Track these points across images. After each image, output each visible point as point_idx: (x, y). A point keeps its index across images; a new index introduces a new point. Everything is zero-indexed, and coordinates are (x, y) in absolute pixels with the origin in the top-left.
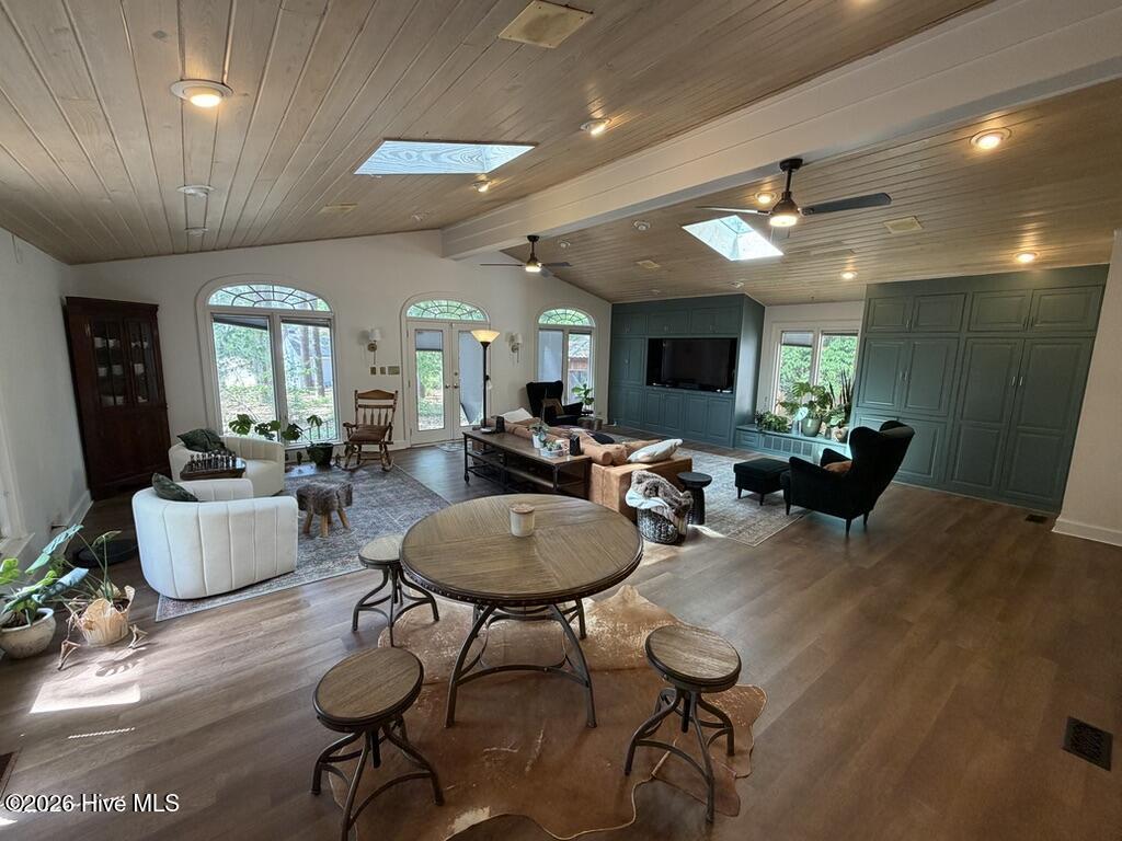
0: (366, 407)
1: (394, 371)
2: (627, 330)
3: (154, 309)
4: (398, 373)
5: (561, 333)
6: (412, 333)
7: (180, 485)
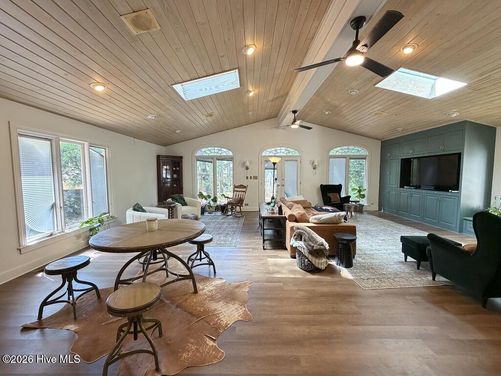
0: (237, 191)
1: (256, 178)
2: (389, 155)
3: (182, 157)
4: (257, 179)
5: (344, 159)
6: (263, 162)
7: (143, 207)
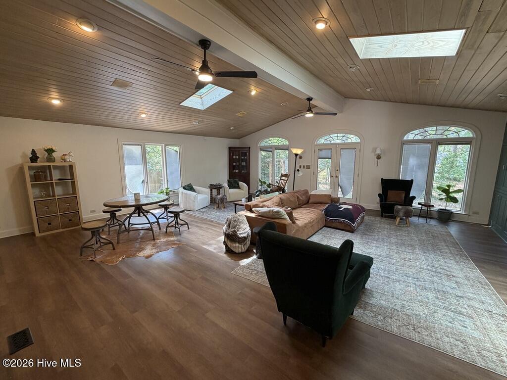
3: (250, 148)
4: (309, 168)
5: (429, 145)
6: (317, 150)
7: (194, 187)
